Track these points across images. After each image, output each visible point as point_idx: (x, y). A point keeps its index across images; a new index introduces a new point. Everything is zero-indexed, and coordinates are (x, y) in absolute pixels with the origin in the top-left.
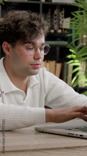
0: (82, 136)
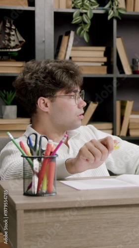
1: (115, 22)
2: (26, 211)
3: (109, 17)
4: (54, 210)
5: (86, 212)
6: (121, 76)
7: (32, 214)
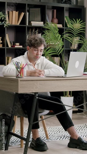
1: (6, 28)
2: (21, 81)
3: (5, 27)
4: (27, 81)
5: (34, 81)
6: (7, 48)
7: (22, 82)
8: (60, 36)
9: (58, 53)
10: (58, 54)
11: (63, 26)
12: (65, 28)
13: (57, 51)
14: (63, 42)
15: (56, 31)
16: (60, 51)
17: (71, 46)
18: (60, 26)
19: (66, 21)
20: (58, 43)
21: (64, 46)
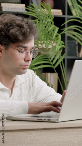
0: (50, 120)
8: (57, 29)
9: (54, 65)
10: (52, 66)
11: (64, 14)
12: (66, 16)
13: (51, 60)
14: (62, 42)
15: (49, 20)
16: (57, 60)
17: (79, 51)
18: (58, 12)
19: (70, 4)
20: (54, 45)
21: (66, 51)
